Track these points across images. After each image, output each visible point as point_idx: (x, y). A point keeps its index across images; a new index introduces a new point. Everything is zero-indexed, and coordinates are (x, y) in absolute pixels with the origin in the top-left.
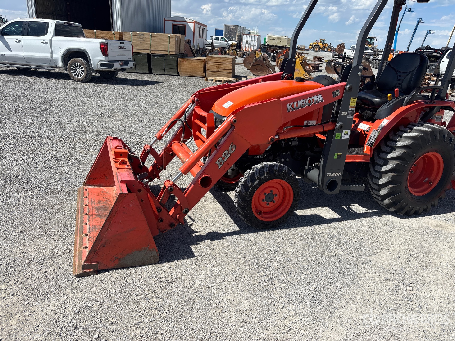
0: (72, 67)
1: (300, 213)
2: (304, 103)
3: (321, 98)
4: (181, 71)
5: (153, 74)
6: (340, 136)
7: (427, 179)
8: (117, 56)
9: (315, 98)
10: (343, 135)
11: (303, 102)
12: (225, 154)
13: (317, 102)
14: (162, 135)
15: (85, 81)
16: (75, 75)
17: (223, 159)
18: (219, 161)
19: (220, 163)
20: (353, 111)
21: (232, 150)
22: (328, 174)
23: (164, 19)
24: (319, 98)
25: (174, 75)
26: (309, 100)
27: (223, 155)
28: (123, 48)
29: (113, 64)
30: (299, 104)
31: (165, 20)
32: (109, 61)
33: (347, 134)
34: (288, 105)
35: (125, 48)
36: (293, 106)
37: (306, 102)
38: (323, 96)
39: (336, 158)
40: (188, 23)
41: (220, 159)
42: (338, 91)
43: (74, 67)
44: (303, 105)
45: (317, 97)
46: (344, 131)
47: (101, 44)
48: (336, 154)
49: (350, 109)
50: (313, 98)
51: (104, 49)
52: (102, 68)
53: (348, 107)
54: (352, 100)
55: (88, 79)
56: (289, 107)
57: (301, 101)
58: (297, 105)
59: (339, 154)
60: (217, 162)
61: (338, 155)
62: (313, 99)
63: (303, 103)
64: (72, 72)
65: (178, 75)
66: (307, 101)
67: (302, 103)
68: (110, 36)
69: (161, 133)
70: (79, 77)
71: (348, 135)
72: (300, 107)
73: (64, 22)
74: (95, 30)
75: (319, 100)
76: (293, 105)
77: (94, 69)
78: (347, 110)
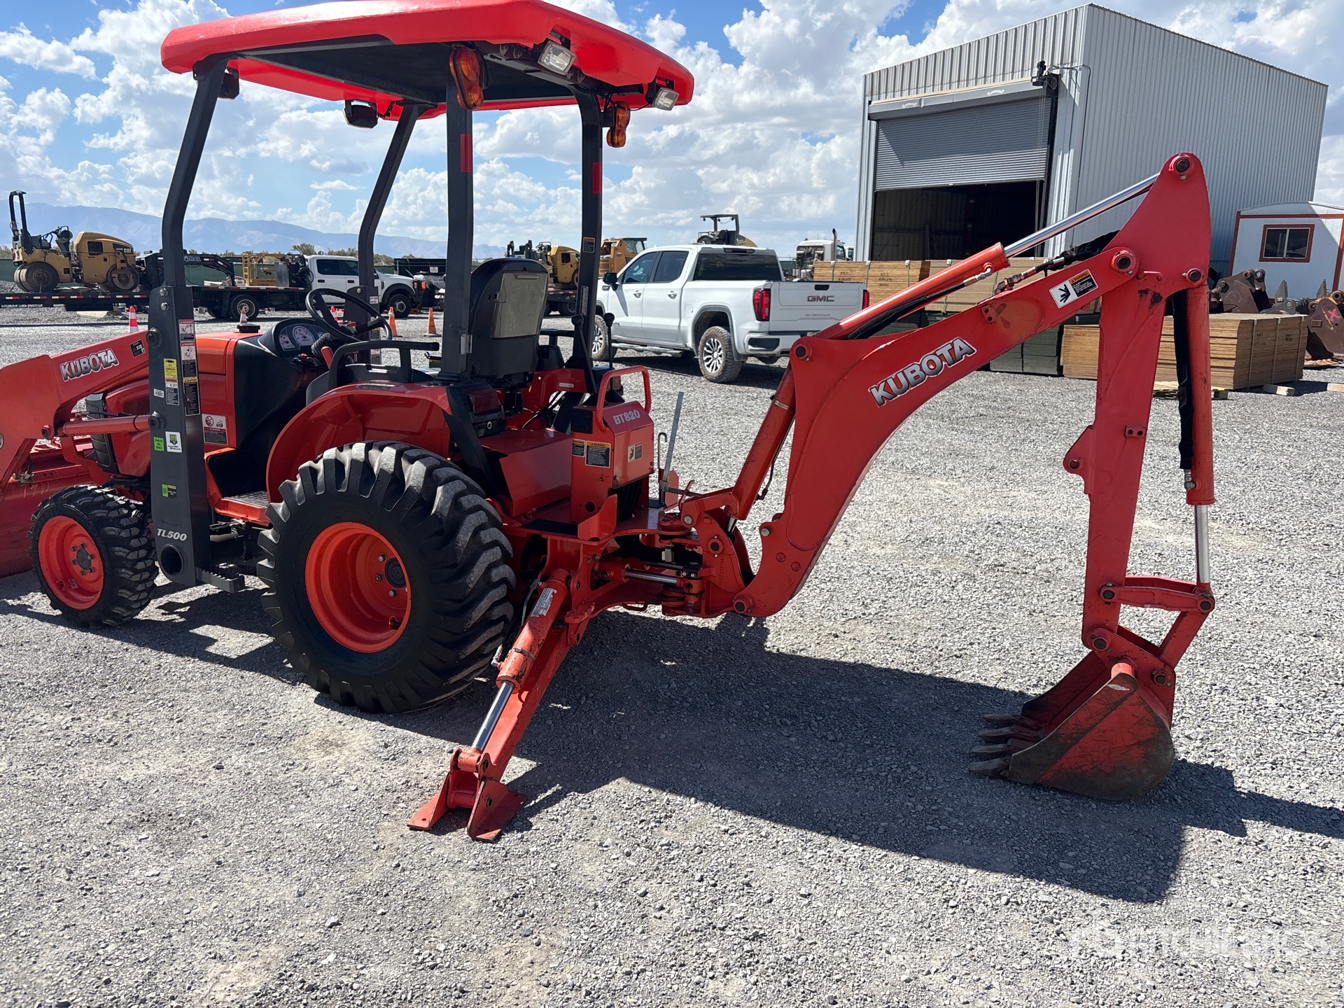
0: (705, 349)
4: (1068, 363)
5: (990, 370)
6: (162, 445)
8: (801, 319)
9: (102, 355)
10: (169, 443)
11: (84, 363)
15: (723, 379)
16: (708, 366)
20: (175, 390)
22: (160, 530)
23: (1239, 213)
24: (109, 357)
25: (1047, 375)
28: (825, 299)
29: (778, 340)
30: (78, 367)
31: (1239, 216)
32: (770, 333)
33: (176, 442)
35: (829, 299)
36: (70, 368)
38: (115, 353)
39: (167, 495)
40: (1323, 220)
42: (140, 343)
43: (708, 348)
44: (86, 368)
45: (105, 353)
46: (168, 434)
47: (756, 291)
48: (165, 487)
49: (168, 385)
50: (99, 355)
51: (762, 306)
52: (751, 350)
53: (164, 379)
54: (166, 364)
56: (64, 371)
57: (82, 361)
58: (75, 367)
59: (170, 487)
61: (169, 489)
62: (100, 358)
63: (85, 365)
64: (705, 358)
65: (1060, 374)
66: (91, 362)
67: (83, 366)
68: (898, 272)
70: (714, 372)
71: (179, 445)
73: (725, 249)
75: (110, 361)
76: (70, 366)
77: (739, 352)
78: (162, 387)
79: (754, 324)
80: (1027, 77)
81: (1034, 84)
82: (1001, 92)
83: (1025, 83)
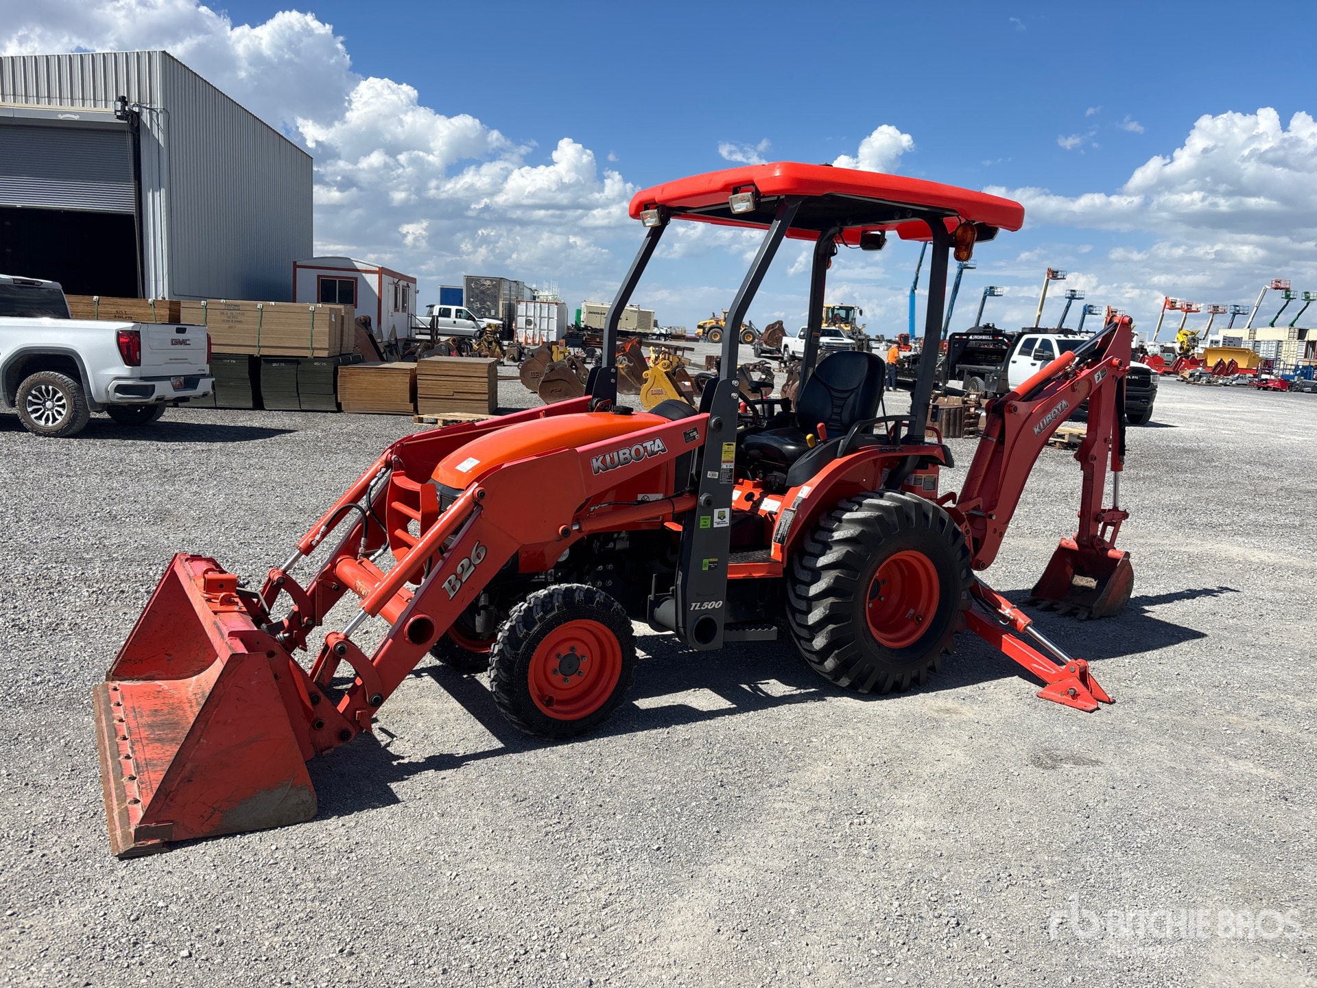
0: (30, 398)
1: (644, 703)
2: (627, 455)
3: (661, 445)
4: (345, 400)
5: (264, 409)
6: (709, 522)
7: (912, 611)
8: (166, 363)
9: (648, 444)
10: (716, 519)
11: (624, 454)
12: (462, 566)
13: (653, 453)
14: (314, 543)
15: (68, 432)
16: (39, 418)
17: (458, 578)
18: (450, 582)
19: (452, 587)
20: (731, 470)
21: (478, 556)
22: (694, 604)
23: (295, 263)
24: (657, 446)
25: (327, 412)
26: (637, 450)
27: (459, 569)
28: (183, 342)
29: (154, 386)
30: (616, 458)
31: (295, 266)
32: (142, 378)
33: (725, 517)
34: (594, 460)
35: (188, 342)
36: (604, 461)
37: (630, 454)
38: (664, 441)
39: (707, 569)
40: (364, 274)
41: (452, 577)
42: (695, 429)
43: (35, 397)
44: (625, 459)
45: (652, 442)
46: (716, 512)
47: (120, 335)
48: (706, 561)
49: (724, 466)
50: (644, 445)
51: (129, 347)
52: (121, 398)
53: (719, 461)
54: (725, 447)
55: (76, 428)
56: (596, 464)
57: (621, 453)
58: (612, 459)
59: (711, 560)
60: (446, 585)
61: (710, 563)
62: (645, 448)
63: (625, 456)
64: (30, 409)
65: (339, 409)
66: (633, 452)
67: (622, 457)
68: (141, 311)
69: (310, 540)
70: (50, 424)
71: (727, 519)
72: (619, 463)
73: (14, 279)
74: (95, 298)
75: (656, 449)
76: (603, 459)
77: (97, 400)
78: (718, 468)
79: (124, 370)
80: (111, 109)
81: (118, 117)
82: (76, 118)
83: (108, 115)
